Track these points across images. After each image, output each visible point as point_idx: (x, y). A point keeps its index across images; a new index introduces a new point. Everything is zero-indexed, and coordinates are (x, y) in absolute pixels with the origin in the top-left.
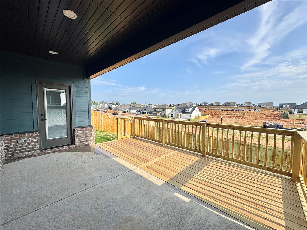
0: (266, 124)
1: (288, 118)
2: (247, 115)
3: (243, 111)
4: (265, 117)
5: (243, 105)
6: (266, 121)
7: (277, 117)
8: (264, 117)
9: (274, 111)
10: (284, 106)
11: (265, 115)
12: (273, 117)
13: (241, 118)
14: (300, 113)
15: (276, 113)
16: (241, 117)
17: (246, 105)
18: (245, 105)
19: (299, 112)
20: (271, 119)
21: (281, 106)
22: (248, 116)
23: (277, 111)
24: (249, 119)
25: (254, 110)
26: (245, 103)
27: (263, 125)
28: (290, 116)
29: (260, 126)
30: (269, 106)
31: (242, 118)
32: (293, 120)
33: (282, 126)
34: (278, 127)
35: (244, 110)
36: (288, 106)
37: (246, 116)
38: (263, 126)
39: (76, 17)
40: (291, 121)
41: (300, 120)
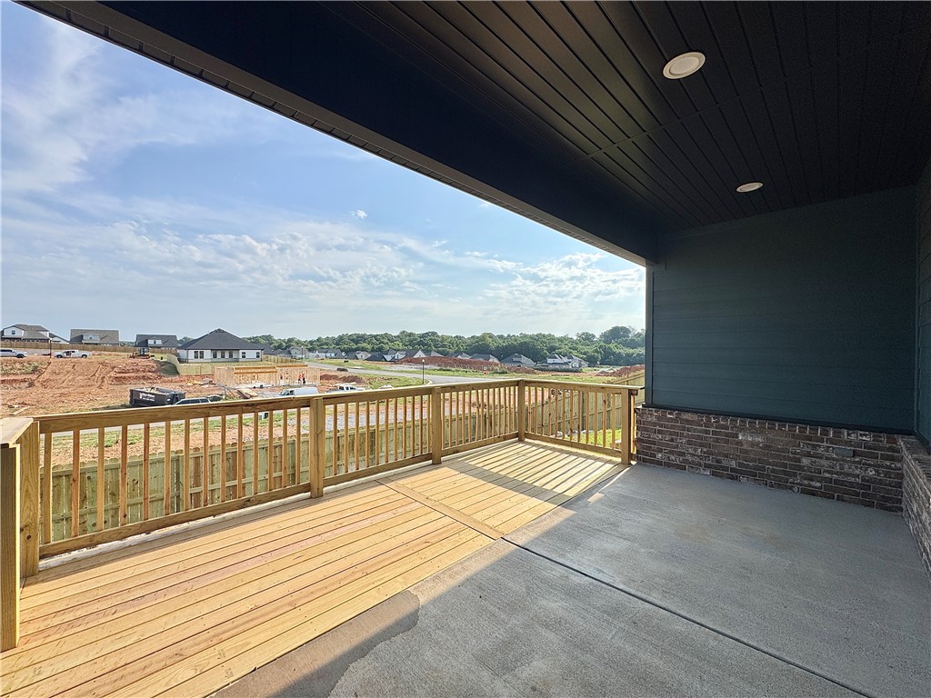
0: (141, 395)
1: (178, 373)
2: (49, 370)
3: (20, 356)
4: (118, 375)
5: (8, 334)
6: (136, 388)
7: (149, 371)
8: (113, 374)
9: (134, 357)
10: (151, 342)
11: (115, 369)
12: (141, 374)
13: (26, 384)
14: (199, 360)
15: (142, 362)
16: (24, 381)
17: (20, 334)
18: (17, 335)
19: (196, 357)
20: (137, 378)
21: (143, 342)
22: (54, 377)
23: (144, 355)
24: (64, 385)
25: (68, 353)
26: (14, 329)
27: (129, 399)
28: (181, 367)
29: (118, 402)
30: (108, 341)
31: (31, 385)
32: (189, 377)
33: (183, 396)
34: (175, 398)
35: (24, 353)
36: (159, 342)
37: (46, 376)
38: (131, 402)
39: (666, 73)
40: (184, 381)
41: (202, 377)
